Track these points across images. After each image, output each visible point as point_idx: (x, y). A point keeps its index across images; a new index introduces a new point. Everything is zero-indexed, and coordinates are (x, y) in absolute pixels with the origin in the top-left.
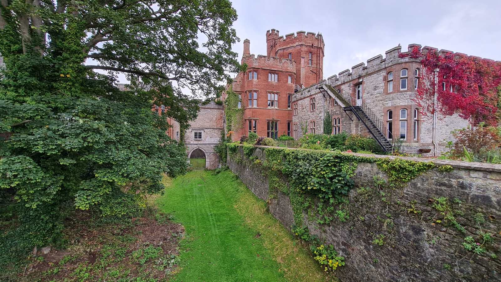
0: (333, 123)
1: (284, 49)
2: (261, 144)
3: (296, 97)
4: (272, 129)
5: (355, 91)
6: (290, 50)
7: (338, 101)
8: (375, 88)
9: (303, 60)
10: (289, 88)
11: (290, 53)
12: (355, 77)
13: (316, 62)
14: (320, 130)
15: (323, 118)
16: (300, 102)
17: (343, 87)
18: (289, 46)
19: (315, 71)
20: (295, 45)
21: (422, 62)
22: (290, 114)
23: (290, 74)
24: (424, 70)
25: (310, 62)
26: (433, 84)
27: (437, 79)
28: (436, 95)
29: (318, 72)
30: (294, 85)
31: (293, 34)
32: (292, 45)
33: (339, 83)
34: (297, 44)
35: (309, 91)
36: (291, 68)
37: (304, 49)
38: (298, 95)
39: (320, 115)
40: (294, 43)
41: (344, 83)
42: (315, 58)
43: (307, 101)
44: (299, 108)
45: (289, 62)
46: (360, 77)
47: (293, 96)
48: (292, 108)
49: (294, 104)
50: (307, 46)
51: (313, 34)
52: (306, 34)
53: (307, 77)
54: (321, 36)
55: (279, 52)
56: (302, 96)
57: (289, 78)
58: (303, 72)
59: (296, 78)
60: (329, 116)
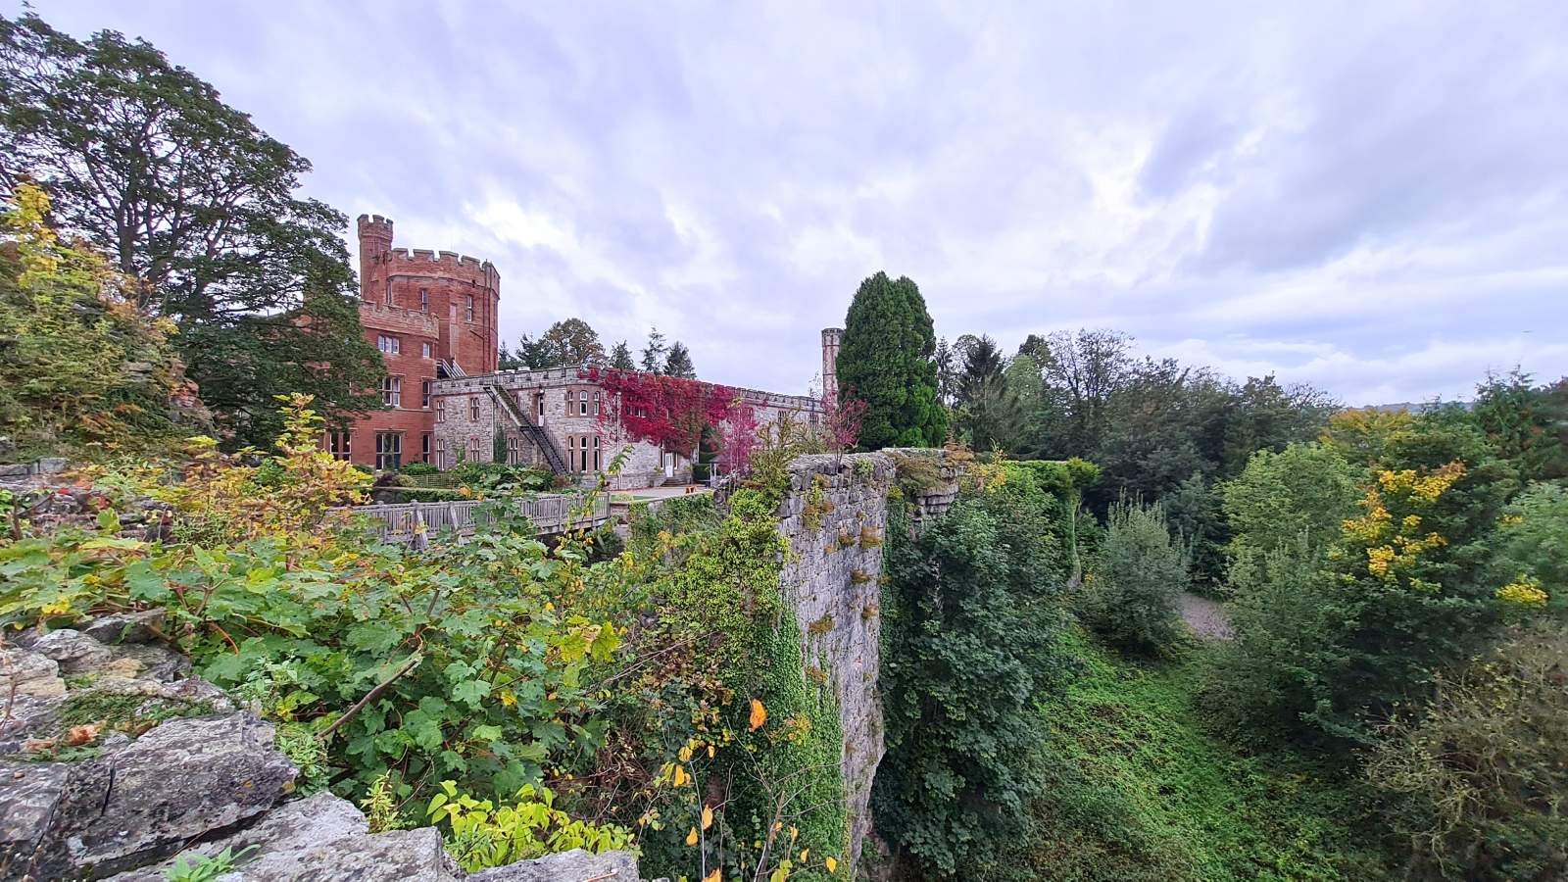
0: (509, 445)
1: (409, 277)
2: (388, 485)
3: (440, 387)
4: (388, 448)
5: (535, 403)
6: (424, 283)
7: (512, 416)
8: (558, 407)
9: (453, 311)
10: (426, 367)
11: (425, 290)
12: (535, 384)
13: (481, 315)
14: (488, 456)
15: (492, 434)
16: (449, 399)
17: (520, 393)
18: (421, 274)
19: (479, 333)
20: (436, 276)
21: (601, 385)
22: (429, 419)
23: (429, 341)
24: (605, 393)
25: (470, 313)
26: (615, 409)
27: (619, 403)
28: (619, 421)
29: (486, 335)
30: (435, 362)
31: (432, 253)
32: (428, 274)
33: (515, 387)
34: (440, 274)
35: (467, 385)
36: (430, 329)
37: (456, 287)
38: (446, 386)
39: (488, 429)
40: (435, 272)
41: (522, 389)
42: (479, 309)
43: (464, 401)
44: (449, 410)
45: (423, 317)
46: (540, 387)
47: (434, 385)
48: (432, 406)
49: (435, 400)
50: (462, 283)
51: (475, 262)
52: (459, 260)
53: (463, 344)
54: (491, 266)
55: (397, 279)
56: (455, 390)
57: (426, 349)
58: (455, 332)
59: (440, 346)
60: (502, 434)
